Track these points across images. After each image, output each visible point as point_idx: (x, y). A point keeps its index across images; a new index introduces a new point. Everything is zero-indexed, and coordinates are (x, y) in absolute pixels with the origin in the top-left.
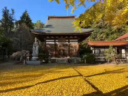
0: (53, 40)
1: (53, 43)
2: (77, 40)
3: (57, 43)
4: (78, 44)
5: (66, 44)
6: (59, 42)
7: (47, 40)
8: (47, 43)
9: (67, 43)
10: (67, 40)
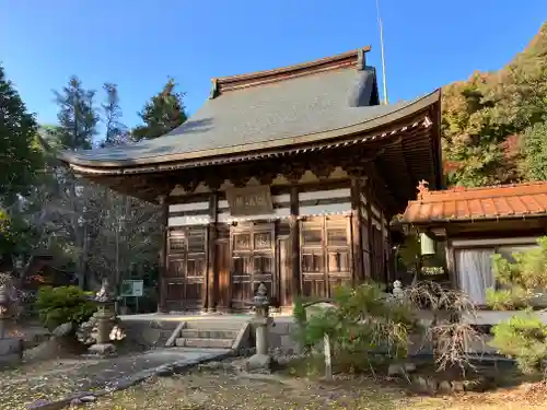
0: (205, 206)
1: (205, 220)
2: (346, 192)
3: (226, 219)
4: (355, 219)
5: (277, 222)
6: (233, 214)
7: (173, 208)
8: (173, 222)
9: (284, 214)
10: (285, 198)
